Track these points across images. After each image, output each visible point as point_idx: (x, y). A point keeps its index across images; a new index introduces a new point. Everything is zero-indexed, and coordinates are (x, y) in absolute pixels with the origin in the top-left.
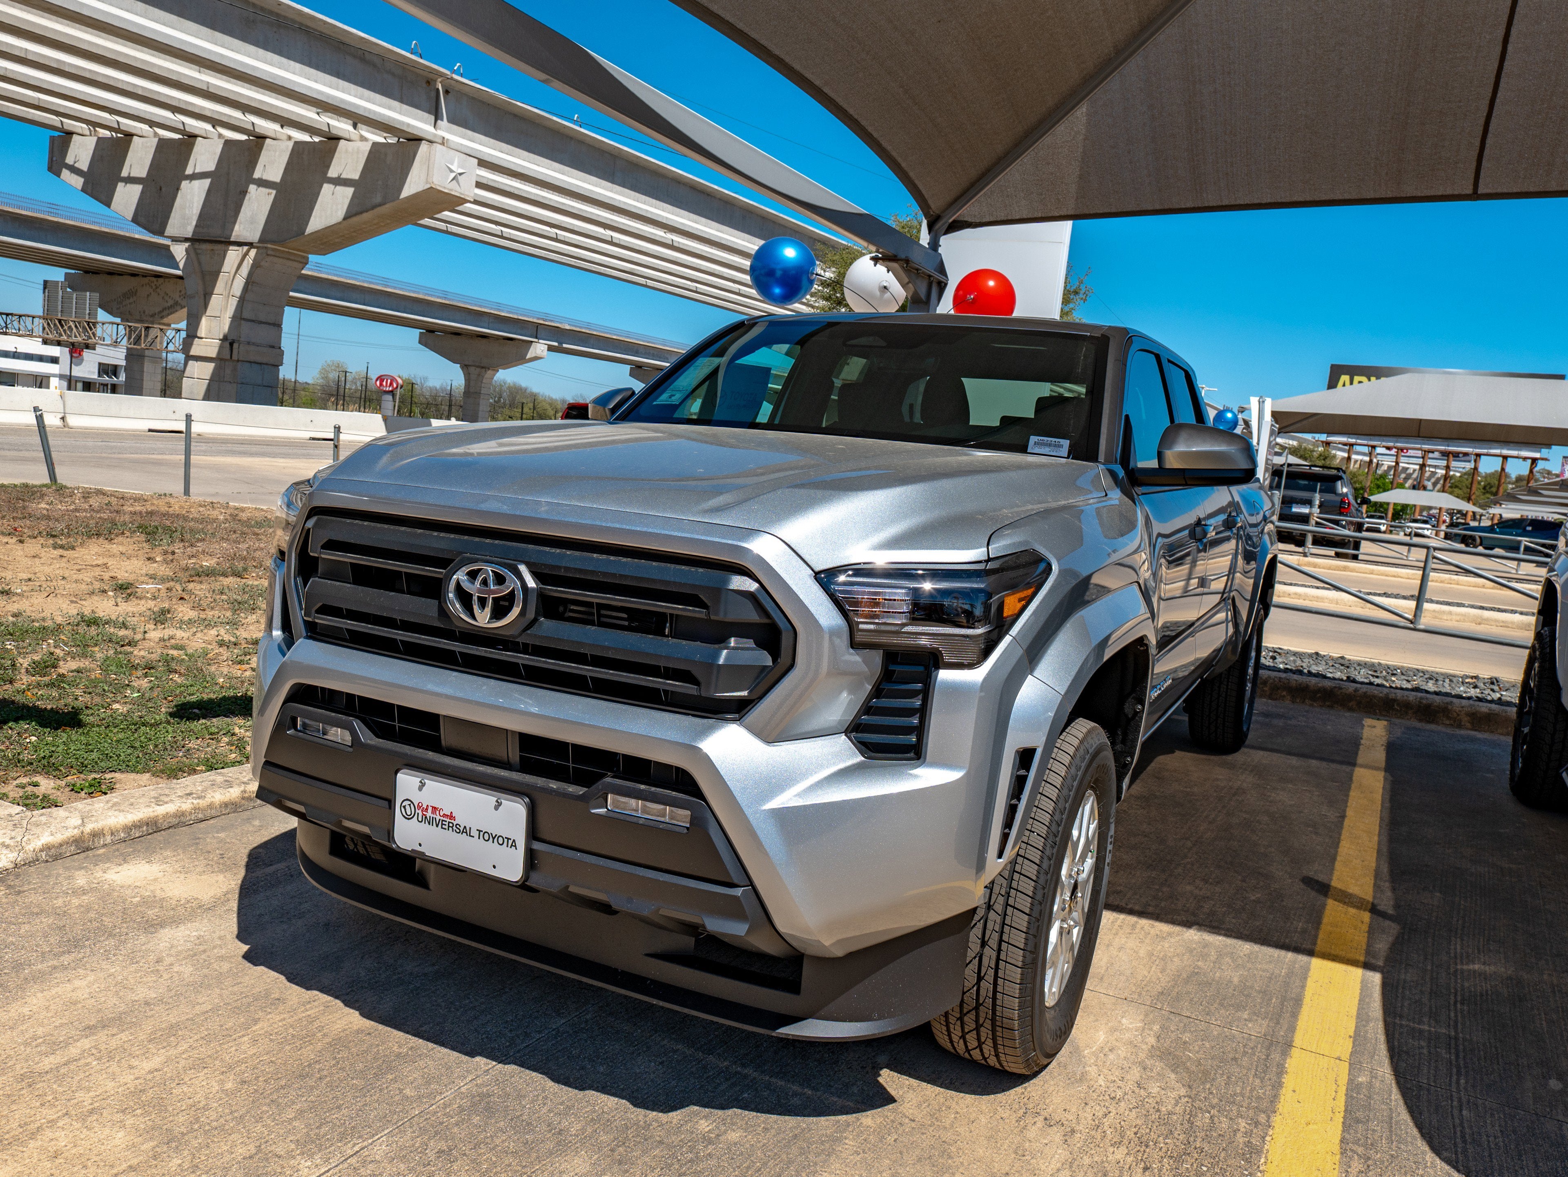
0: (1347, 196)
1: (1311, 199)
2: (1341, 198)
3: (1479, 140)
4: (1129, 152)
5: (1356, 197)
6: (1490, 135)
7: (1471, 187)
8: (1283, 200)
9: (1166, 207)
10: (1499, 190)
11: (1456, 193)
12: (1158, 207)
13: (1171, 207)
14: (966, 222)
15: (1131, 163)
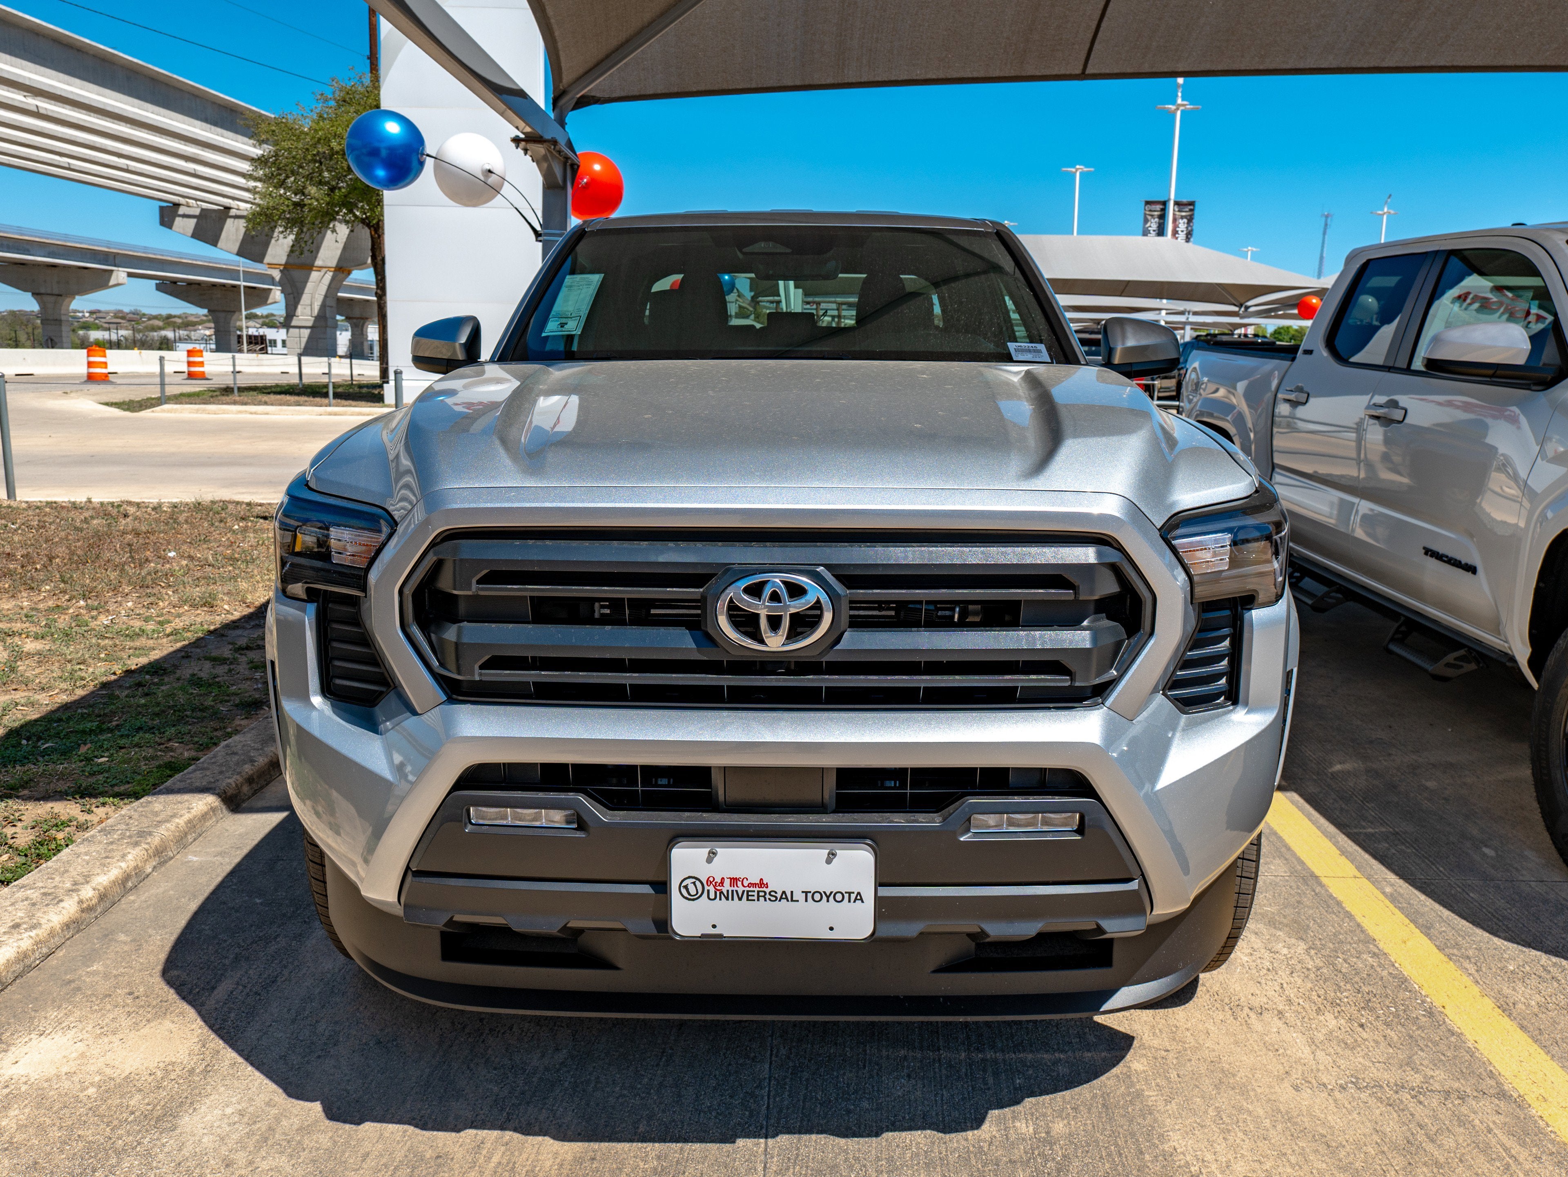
0: (975, 75)
1: (944, 77)
2: (970, 76)
3: (1096, 22)
4: (778, 25)
5: (983, 76)
6: (1105, 19)
7: (1081, 67)
8: (918, 78)
9: (807, 83)
10: (1103, 71)
11: (1068, 73)
12: (798, 83)
13: (811, 83)
14: (593, 97)
15: (779, 36)
